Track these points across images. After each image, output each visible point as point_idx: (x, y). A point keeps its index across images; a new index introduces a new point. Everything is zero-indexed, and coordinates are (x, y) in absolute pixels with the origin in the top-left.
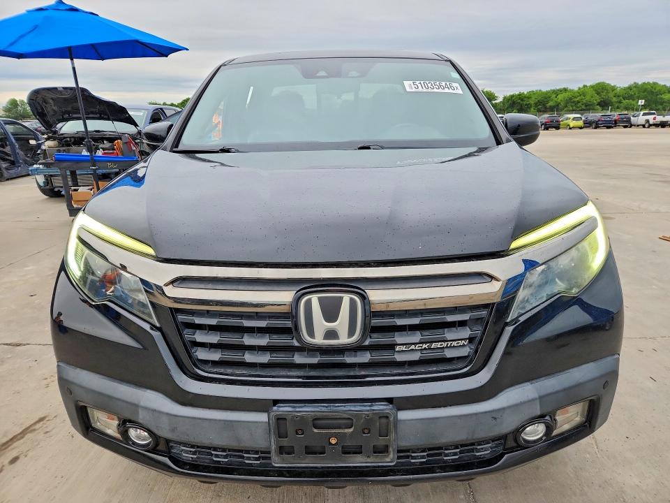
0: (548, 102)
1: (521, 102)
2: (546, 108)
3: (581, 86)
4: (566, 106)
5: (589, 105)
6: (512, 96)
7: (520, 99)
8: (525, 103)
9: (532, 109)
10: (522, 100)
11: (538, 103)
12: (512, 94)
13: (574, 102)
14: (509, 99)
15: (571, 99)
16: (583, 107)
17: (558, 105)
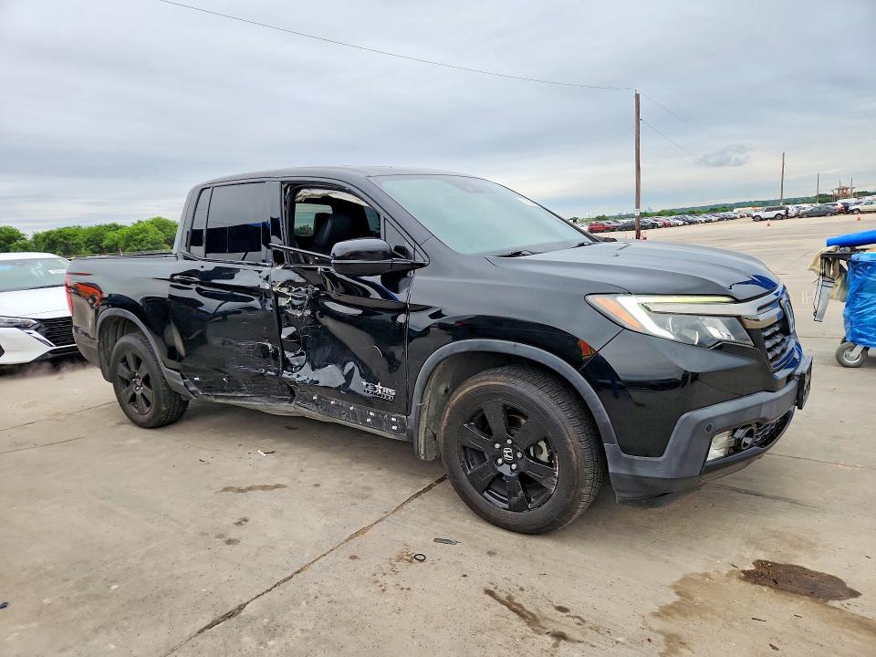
0: (101, 241)
1: (66, 242)
2: (101, 248)
3: (136, 222)
4: (128, 246)
5: (156, 244)
6: (48, 234)
7: (61, 236)
8: (71, 242)
9: (83, 250)
10: (65, 238)
11: (89, 242)
12: (46, 230)
13: (136, 240)
14: (45, 238)
15: (131, 237)
16: (150, 246)
17: (116, 245)
